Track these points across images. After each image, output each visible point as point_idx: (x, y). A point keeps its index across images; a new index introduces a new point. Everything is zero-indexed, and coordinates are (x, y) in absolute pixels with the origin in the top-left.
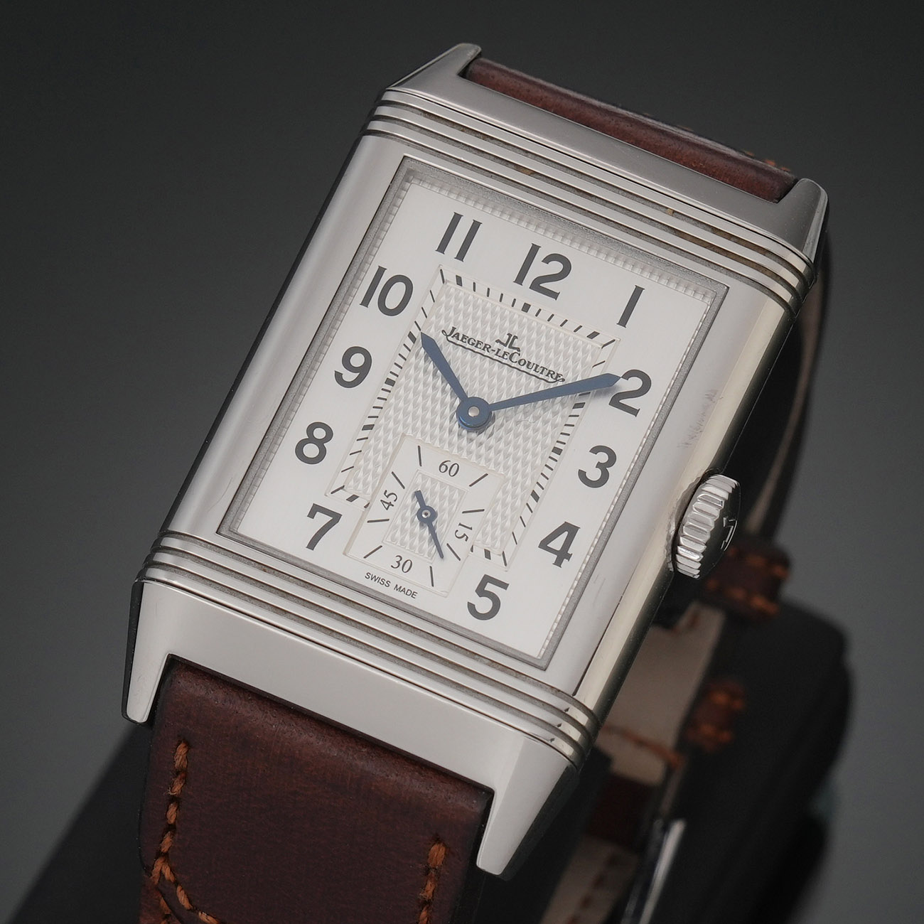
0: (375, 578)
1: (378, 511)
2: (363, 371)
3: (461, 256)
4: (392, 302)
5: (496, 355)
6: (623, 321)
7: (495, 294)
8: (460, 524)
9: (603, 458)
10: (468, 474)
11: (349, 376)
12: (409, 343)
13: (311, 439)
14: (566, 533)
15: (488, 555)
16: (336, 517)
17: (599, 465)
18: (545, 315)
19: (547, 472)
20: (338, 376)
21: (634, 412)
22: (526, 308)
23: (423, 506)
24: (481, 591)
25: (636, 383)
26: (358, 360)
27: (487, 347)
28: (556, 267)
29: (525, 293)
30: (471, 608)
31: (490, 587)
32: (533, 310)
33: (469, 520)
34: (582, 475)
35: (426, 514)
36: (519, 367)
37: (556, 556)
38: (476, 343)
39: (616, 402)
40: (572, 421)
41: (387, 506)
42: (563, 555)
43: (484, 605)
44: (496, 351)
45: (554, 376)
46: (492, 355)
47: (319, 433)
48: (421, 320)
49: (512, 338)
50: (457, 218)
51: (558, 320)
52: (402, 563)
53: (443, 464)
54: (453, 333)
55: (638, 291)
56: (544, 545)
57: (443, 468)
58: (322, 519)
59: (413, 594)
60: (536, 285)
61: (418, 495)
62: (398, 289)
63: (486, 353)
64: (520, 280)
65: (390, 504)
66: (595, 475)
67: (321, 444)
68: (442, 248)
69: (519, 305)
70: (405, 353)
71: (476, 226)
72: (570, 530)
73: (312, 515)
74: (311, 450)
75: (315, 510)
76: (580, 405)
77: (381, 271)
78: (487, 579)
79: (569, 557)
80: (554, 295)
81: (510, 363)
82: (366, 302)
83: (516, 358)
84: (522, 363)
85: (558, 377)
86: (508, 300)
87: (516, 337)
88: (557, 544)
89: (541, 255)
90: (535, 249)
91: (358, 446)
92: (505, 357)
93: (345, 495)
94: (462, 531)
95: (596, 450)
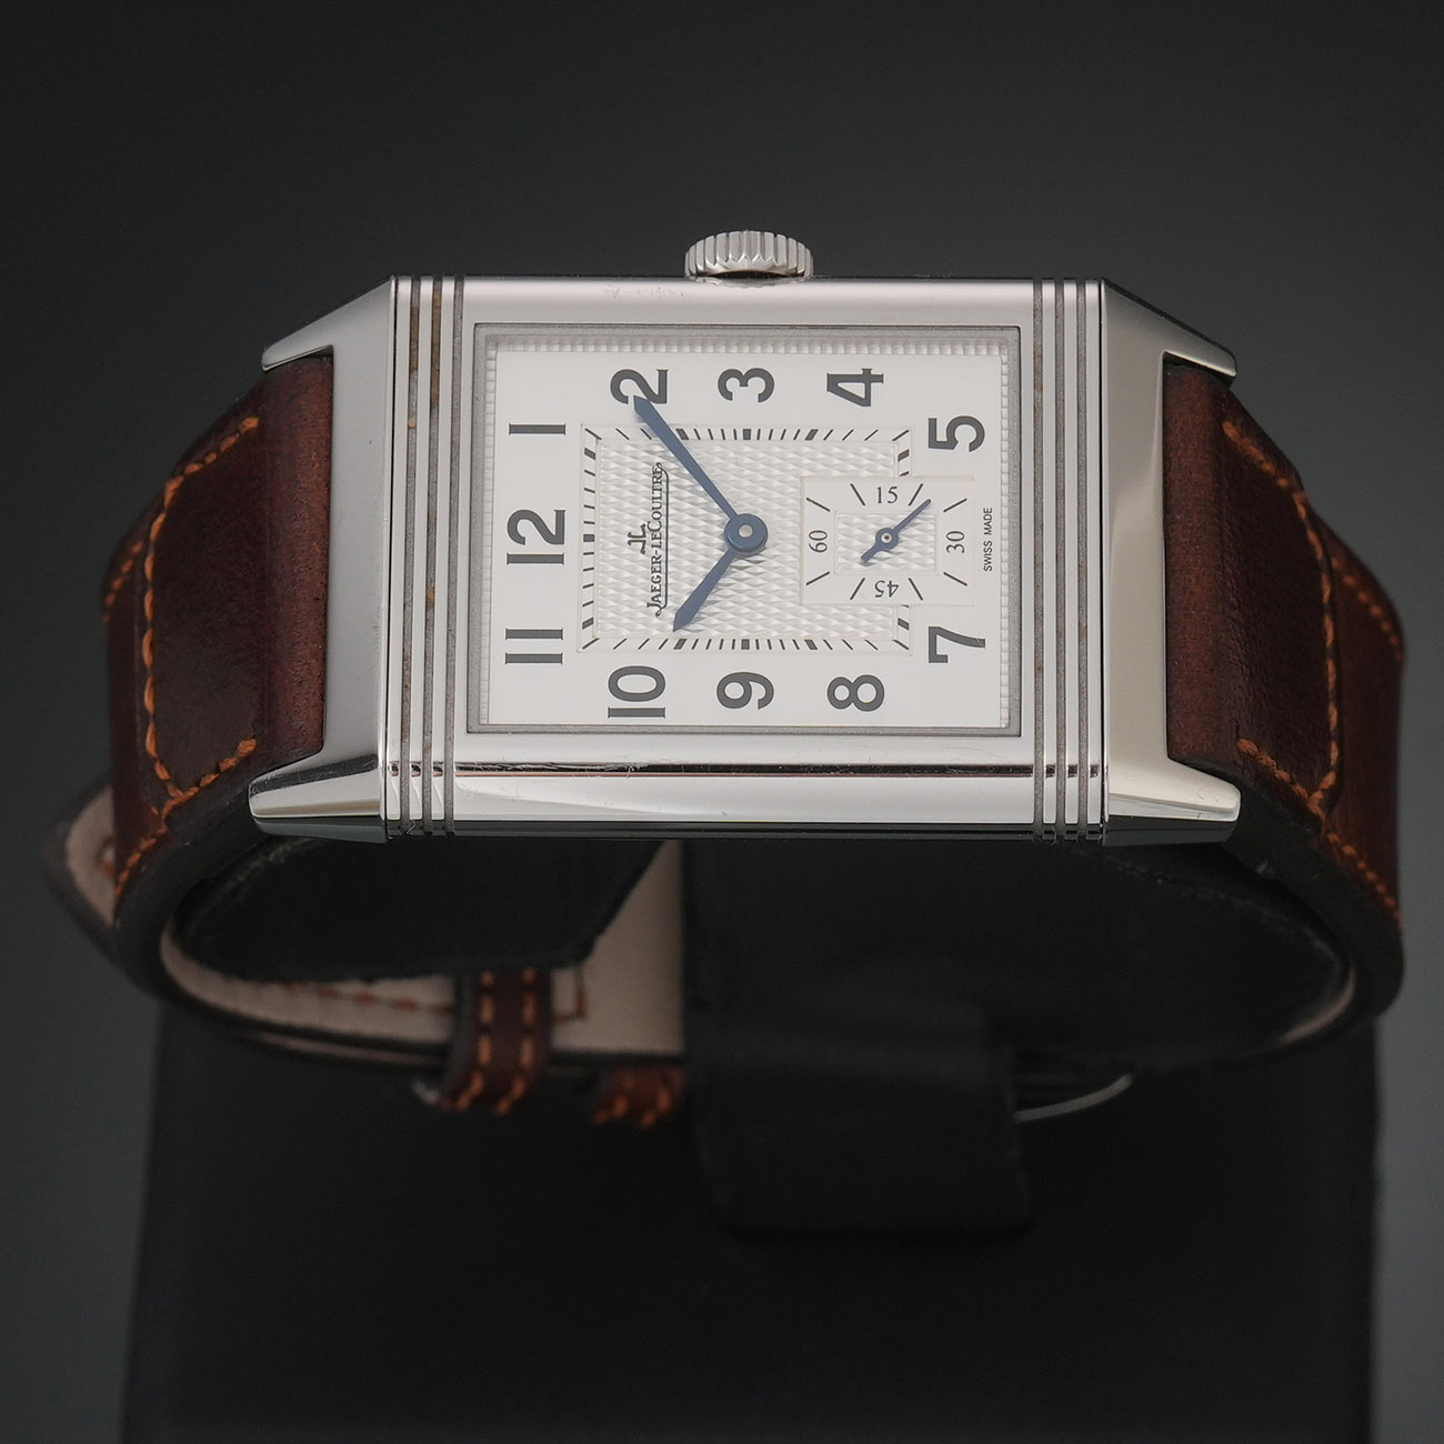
0: (988, 561)
1: (905, 594)
2: (744, 679)
3: (558, 634)
4: (646, 684)
5: (660, 547)
6: (560, 429)
7: (588, 578)
8: (880, 502)
9: (732, 384)
10: (815, 519)
11: (758, 691)
12: (688, 645)
13: (853, 698)
14: (840, 385)
15: (904, 455)
16: (935, 632)
17: (744, 383)
18: (589, 515)
19: (777, 435)
20: (763, 703)
21: (663, 375)
22: (589, 538)
23: (879, 546)
24: (951, 443)
25: (629, 388)
26: (735, 690)
27: (656, 560)
28: (525, 527)
29: (572, 546)
30: (974, 446)
31: (942, 436)
32: (589, 530)
33: (869, 494)
34: (763, 397)
35: (887, 538)
36: (663, 518)
37: (872, 384)
38: (655, 575)
39: (662, 398)
40: (704, 434)
41: (893, 589)
42: (868, 378)
43: (965, 434)
44: (655, 549)
45: (658, 476)
46: (661, 552)
47: (842, 693)
48: (654, 644)
49: (633, 539)
50: (511, 659)
51: (589, 499)
52: (954, 544)
53: (817, 551)
54: (653, 603)
55: (514, 429)
56: (865, 402)
57: (820, 548)
58: (943, 646)
59: (987, 512)
60: (558, 538)
61: (867, 558)
62: (627, 684)
63: (663, 558)
64: (559, 559)
65: (890, 585)
66: (757, 384)
67: (853, 687)
68: (557, 659)
69: (589, 546)
70: (702, 644)
71: (511, 634)
72: (834, 383)
73: (944, 659)
74: (867, 693)
75: (935, 657)
76: (681, 432)
77: (613, 713)
78: (933, 443)
79: (867, 371)
80: (560, 515)
81: (663, 530)
82: (660, 713)
83: (655, 526)
84: (657, 516)
85: (658, 474)
86: (588, 561)
87: (630, 535)
88: (858, 389)
89: (518, 549)
90: (512, 559)
91: (838, 645)
92: (658, 536)
93: (903, 635)
94: (886, 497)
95: (728, 395)
